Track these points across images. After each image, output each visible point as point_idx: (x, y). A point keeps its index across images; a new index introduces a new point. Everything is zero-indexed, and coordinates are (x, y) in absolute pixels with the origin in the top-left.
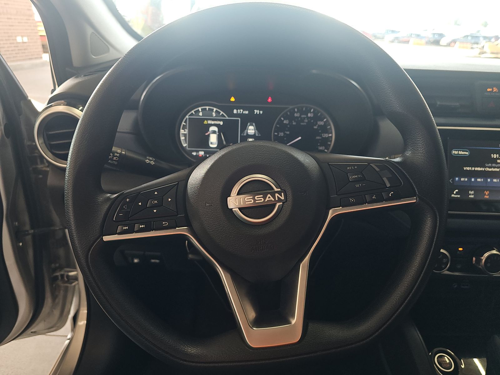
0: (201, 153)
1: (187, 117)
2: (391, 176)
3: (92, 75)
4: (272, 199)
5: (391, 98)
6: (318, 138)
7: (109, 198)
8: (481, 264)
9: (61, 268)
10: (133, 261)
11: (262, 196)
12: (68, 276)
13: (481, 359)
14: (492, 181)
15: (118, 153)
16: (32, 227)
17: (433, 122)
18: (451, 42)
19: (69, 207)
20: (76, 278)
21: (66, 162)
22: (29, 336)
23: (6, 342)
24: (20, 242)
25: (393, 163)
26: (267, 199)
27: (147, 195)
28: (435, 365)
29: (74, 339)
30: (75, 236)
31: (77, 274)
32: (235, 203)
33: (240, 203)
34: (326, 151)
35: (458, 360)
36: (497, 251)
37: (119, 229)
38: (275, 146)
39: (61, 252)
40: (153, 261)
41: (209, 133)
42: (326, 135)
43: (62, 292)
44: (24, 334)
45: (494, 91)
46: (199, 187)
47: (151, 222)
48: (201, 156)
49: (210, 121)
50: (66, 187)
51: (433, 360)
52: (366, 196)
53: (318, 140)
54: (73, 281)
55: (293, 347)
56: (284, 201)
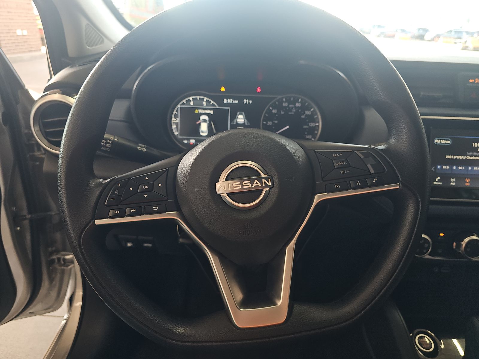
0: (192, 141)
1: (179, 106)
2: (375, 163)
3: (86, 65)
4: (259, 184)
5: (375, 87)
6: (305, 127)
7: (101, 184)
8: (461, 249)
9: (57, 251)
10: (126, 245)
11: (249, 182)
12: (64, 260)
13: (460, 340)
14: (473, 169)
15: (110, 140)
16: (30, 212)
17: (416, 110)
18: (435, 37)
19: (62, 192)
20: (72, 262)
21: (59, 148)
22: (27, 316)
23: (5, 322)
24: (18, 227)
25: (377, 150)
26: (254, 185)
27: (139, 180)
28: (415, 346)
29: (70, 319)
30: (68, 220)
31: (73, 258)
32: (224, 189)
33: (228, 188)
34: (313, 139)
35: (437, 340)
36: (476, 236)
37: (111, 213)
38: (263, 134)
39: (58, 236)
40: (146, 245)
41: (199, 121)
42: (313, 125)
43: (59, 275)
44: (22, 315)
45: (476, 82)
46: (188, 173)
47: (142, 207)
48: (192, 144)
49: (201, 110)
50: (59, 172)
51: (414, 341)
52: (350, 182)
53: (306, 129)
54: (68, 264)
55: (279, 327)
56: (271, 187)
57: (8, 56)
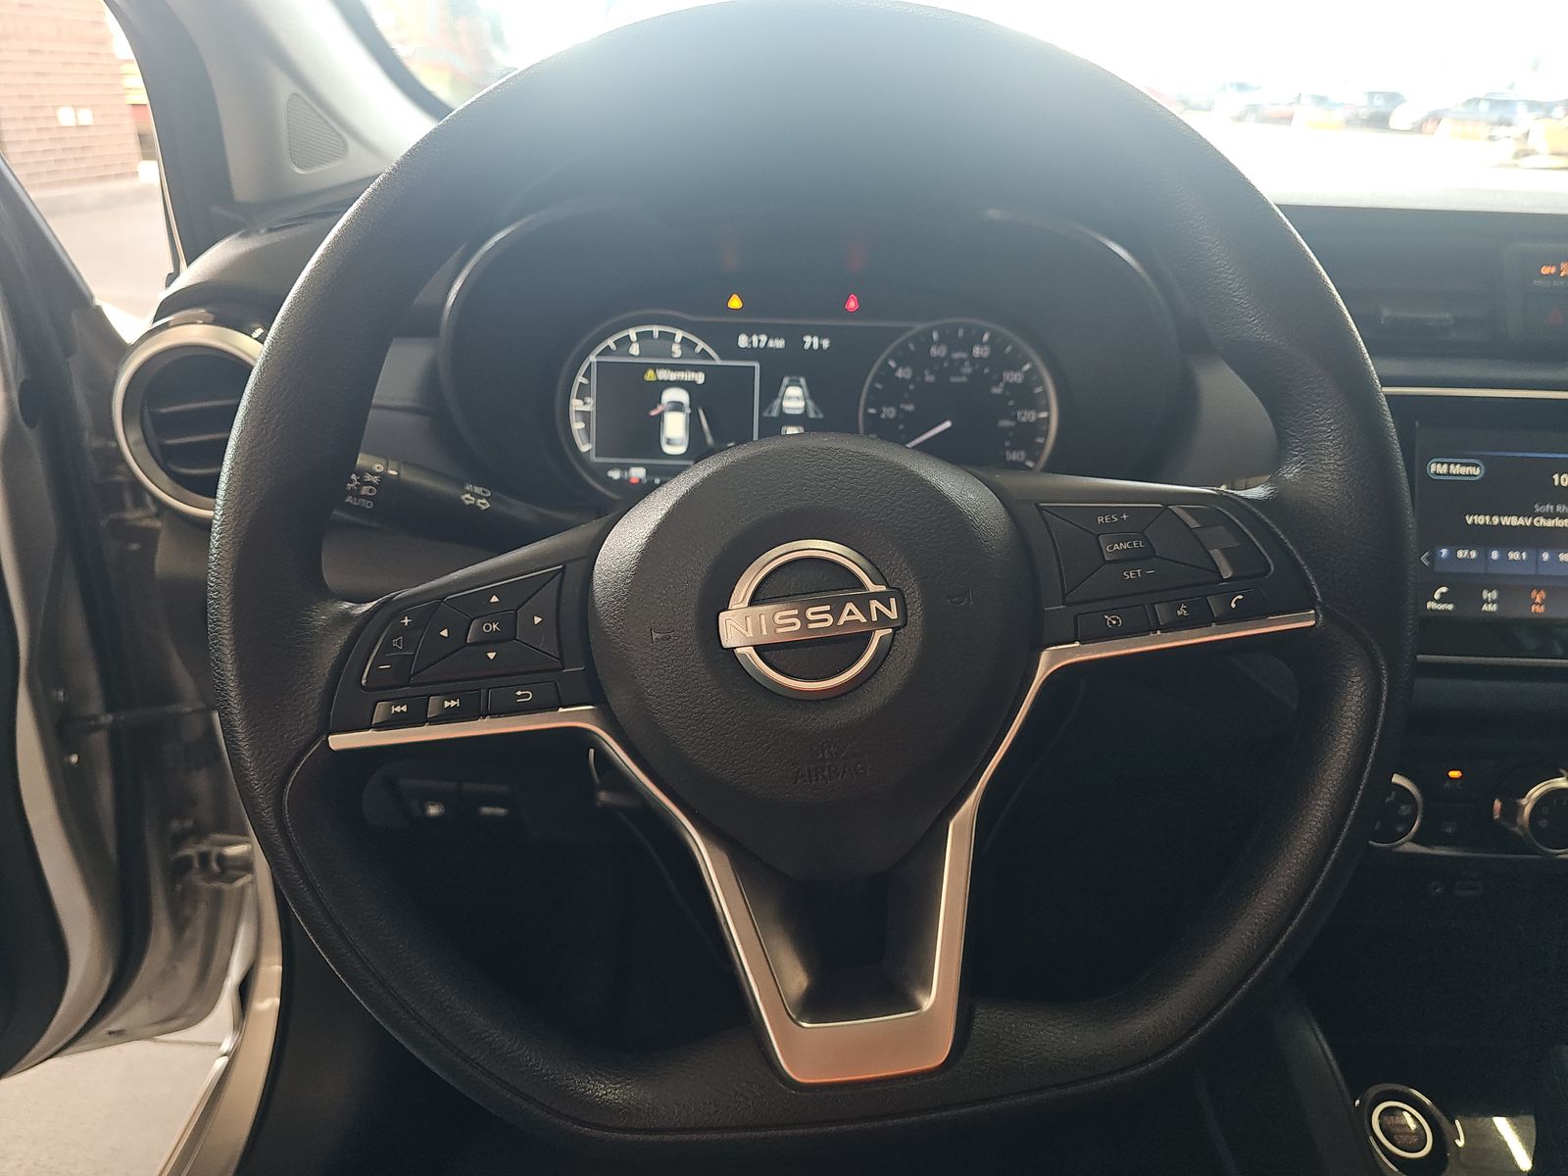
0: (638, 473)
1: (593, 358)
2: (1236, 545)
3: (291, 230)
4: (859, 616)
5: (1236, 296)
6: (1005, 423)
7: (346, 617)
8: (1519, 820)
9: (199, 833)
10: (424, 810)
11: (828, 608)
12: (222, 859)
13: (1517, 1120)
14: (1554, 558)
15: (373, 474)
16: (110, 706)
17: (1370, 372)
18: (1427, 120)
19: (223, 645)
20: (246, 865)
21: (211, 500)
22: (103, 1044)
24: (71, 753)
25: (1243, 502)
26: (844, 618)
27: (468, 605)
28: (1371, 1138)
29: (241, 1054)
30: (243, 736)
31: (251, 852)
32: (744, 632)
33: (758, 629)
34: (1030, 464)
35: (1444, 1122)
37: (380, 712)
39: (200, 782)
40: (486, 810)
41: (660, 408)
42: (1029, 416)
43: (202, 912)
44: (85, 1039)
45: (1562, 274)
46: (629, 581)
47: (479, 690)
48: (637, 481)
49: (665, 371)
50: (212, 582)
51: (1366, 1123)
52: (1156, 606)
53: (1006, 430)
54: (237, 873)
55: (927, 1080)
56: (899, 624)
57: (32, 195)
